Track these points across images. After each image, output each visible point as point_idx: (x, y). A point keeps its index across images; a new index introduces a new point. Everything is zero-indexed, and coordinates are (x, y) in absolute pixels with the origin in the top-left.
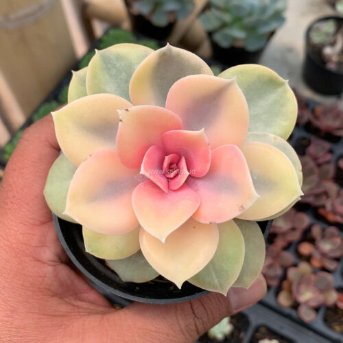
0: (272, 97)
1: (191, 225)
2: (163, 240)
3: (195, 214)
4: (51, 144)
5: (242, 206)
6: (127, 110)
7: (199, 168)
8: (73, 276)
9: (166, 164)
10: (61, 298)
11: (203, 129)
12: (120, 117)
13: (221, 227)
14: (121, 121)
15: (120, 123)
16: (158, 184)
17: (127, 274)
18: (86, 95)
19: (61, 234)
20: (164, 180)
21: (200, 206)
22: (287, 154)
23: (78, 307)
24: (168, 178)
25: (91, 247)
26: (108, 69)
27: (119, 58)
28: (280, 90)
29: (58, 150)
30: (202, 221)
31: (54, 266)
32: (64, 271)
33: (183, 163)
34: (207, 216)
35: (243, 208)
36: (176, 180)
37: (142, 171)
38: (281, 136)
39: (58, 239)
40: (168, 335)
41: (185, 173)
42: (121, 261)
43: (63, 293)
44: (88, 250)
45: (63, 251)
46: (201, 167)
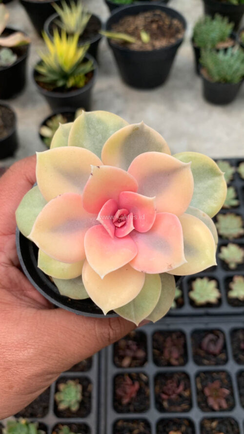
0: (210, 182)
1: (127, 269)
2: (102, 277)
3: (132, 261)
4: (27, 178)
5: (170, 266)
6: (99, 167)
7: (143, 225)
10: (8, 291)
11: (155, 197)
12: (92, 172)
13: (147, 276)
14: (92, 174)
15: (91, 176)
16: (109, 231)
17: (65, 290)
18: (67, 145)
20: (113, 229)
21: (136, 257)
24: (116, 227)
25: (44, 264)
26: (89, 128)
27: (99, 121)
28: (217, 179)
29: (32, 183)
30: (135, 268)
31: (7, 267)
34: (139, 266)
35: (171, 267)
36: (122, 230)
37: (99, 218)
38: (209, 215)
40: (84, 336)
41: (132, 228)
42: (64, 280)
44: (39, 266)
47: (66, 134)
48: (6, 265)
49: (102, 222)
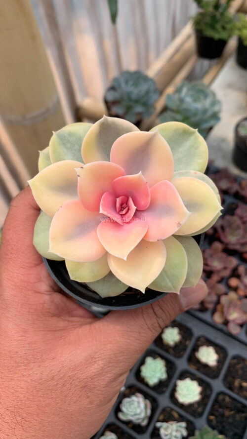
0: (188, 143)
1: (144, 245)
2: (125, 259)
3: (145, 236)
4: (33, 207)
5: (179, 223)
6: (82, 168)
7: (143, 203)
8: (64, 299)
9: (118, 205)
10: (58, 317)
11: (141, 172)
12: (78, 174)
13: (166, 241)
14: (78, 176)
15: (79, 178)
16: (115, 219)
17: (104, 291)
18: (51, 164)
19: (51, 271)
20: (119, 217)
21: (148, 229)
22: (207, 183)
23: (72, 321)
24: (122, 215)
25: (74, 275)
26: (64, 144)
27: (71, 134)
28: (193, 138)
29: (38, 210)
30: (151, 240)
31: (50, 294)
32: (58, 297)
33: (131, 202)
34: (155, 236)
35: (180, 224)
36: (128, 214)
37: (101, 211)
38: (199, 171)
39: (49, 275)
40: (140, 333)
41: (133, 208)
42: (98, 282)
43: (60, 313)
44: (72, 278)
45: (55, 283)
46: (144, 202)
47: (47, 157)
48: (50, 293)
49: (105, 213)
